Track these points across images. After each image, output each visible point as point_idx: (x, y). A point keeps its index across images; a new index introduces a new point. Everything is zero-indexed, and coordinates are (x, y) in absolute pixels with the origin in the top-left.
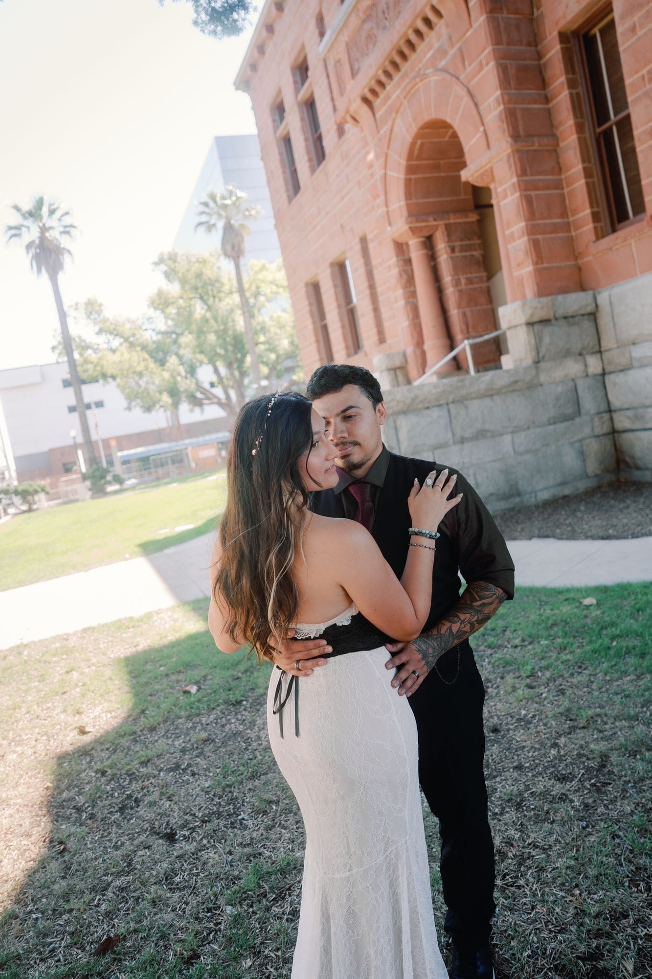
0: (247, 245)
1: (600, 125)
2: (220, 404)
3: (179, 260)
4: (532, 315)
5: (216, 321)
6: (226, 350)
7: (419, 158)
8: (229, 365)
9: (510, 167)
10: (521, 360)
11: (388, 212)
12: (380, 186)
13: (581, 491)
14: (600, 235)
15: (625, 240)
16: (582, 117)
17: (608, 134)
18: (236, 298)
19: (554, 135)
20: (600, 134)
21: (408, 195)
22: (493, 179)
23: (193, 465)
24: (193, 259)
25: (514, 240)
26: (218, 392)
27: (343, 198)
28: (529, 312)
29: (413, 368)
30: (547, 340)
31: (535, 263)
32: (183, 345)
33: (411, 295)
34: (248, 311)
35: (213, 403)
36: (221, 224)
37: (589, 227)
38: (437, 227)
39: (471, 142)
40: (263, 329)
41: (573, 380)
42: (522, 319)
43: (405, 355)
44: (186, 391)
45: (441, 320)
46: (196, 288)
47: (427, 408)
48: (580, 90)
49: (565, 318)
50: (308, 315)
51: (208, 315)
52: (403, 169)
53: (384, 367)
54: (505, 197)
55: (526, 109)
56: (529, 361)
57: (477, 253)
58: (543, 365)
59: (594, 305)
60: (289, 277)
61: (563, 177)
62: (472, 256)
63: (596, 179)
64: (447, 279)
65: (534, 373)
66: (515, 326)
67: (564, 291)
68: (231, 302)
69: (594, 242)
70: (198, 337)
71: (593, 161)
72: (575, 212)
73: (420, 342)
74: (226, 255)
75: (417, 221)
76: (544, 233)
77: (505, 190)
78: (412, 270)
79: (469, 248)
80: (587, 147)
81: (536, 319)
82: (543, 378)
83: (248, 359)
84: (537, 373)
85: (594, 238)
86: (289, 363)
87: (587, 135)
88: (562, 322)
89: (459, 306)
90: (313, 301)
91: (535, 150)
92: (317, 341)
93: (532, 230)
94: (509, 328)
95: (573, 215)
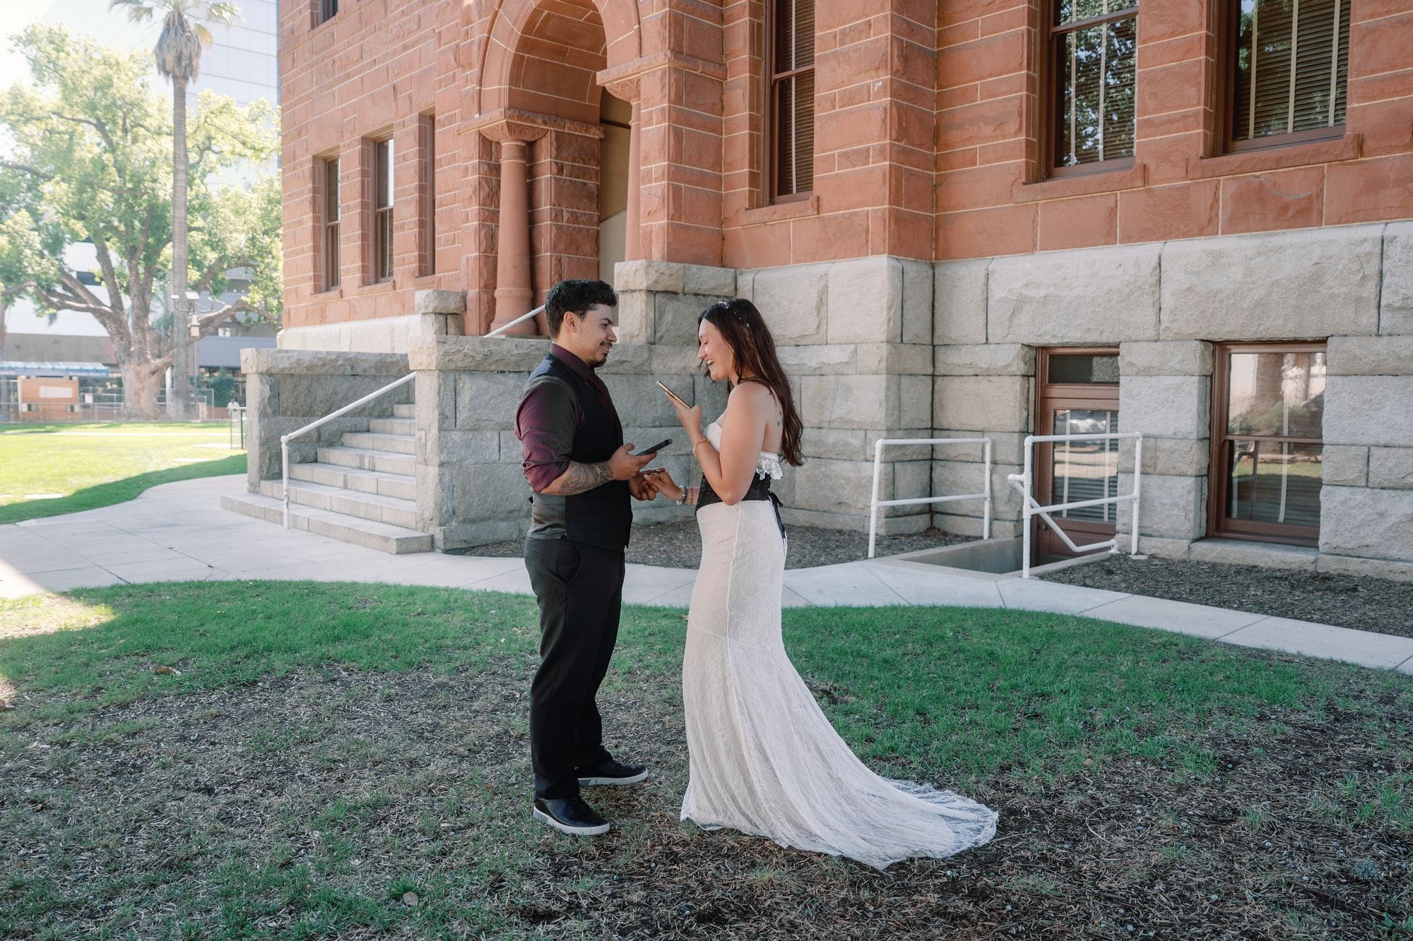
0: (204, 62)
1: (777, 72)
2: (99, 314)
3: (67, 49)
4: (656, 282)
5: (120, 171)
6: (130, 226)
7: (540, 33)
8: (130, 253)
9: (663, 88)
10: (632, 337)
11: (480, 90)
12: (476, 53)
13: (679, 519)
14: (754, 204)
15: (784, 217)
16: (759, 54)
17: (785, 84)
18: (167, 144)
19: (722, 65)
20: (776, 81)
21: (515, 79)
22: (638, 95)
23: (23, 408)
24: (97, 56)
25: (650, 181)
26: (101, 292)
27: (405, 48)
28: (654, 276)
29: (473, 319)
30: (668, 317)
31: (671, 217)
32: (48, 196)
33: (490, 217)
34: (185, 171)
35: (87, 310)
36: (161, 14)
37: (744, 189)
38: (545, 133)
39: (618, 39)
40: (204, 208)
41: (692, 375)
42: (642, 282)
43: (464, 298)
44: (37, 278)
45: (526, 262)
46: (92, 107)
47: (502, 372)
48: (762, 21)
49: (696, 295)
50: (307, 206)
51: (107, 158)
52: (514, 42)
53: (431, 309)
54: (649, 122)
55: (695, 21)
56: (642, 340)
57: (592, 184)
58: (658, 348)
59: (732, 287)
60: (286, 137)
61: (723, 118)
62: (585, 184)
63: (762, 134)
64: (545, 207)
65: (646, 356)
66: (633, 291)
67: (701, 261)
68: (156, 149)
69: (747, 209)
70: (81, 191)
71: (762, 111)
72: (730, 166)
73: (489, 285)
74: (163, 68)
75: (520, 118)
76: (689, 182)
77: (651, 113)
78: (499, 182)
79: (583, 173)
80: (758, 91)
81: (660, 288)
82: (656, 365)
83: (168, 251)
84: (650, 358)
85: (747, 206)
86: (240, 273)
87: (762, 78)
88: (691, 299)
89: (554, 248)
90: (322, 185)
91: (696, 75)
92: (316, 249)
93: (674, 174)
94: (623, 292)
95: (727, 170)
